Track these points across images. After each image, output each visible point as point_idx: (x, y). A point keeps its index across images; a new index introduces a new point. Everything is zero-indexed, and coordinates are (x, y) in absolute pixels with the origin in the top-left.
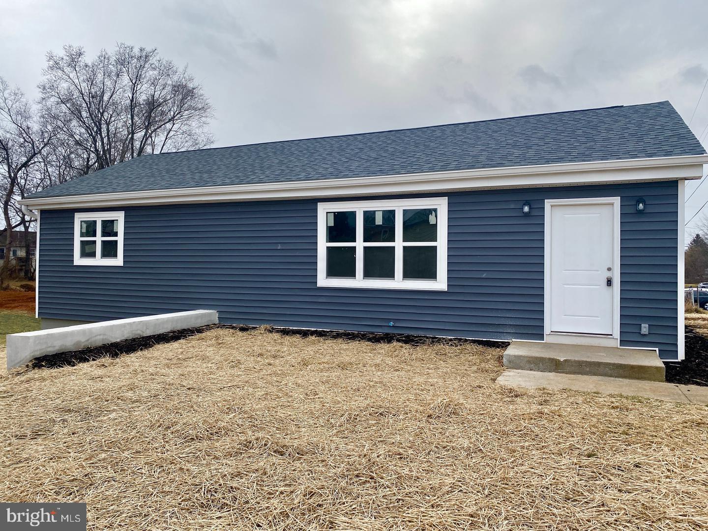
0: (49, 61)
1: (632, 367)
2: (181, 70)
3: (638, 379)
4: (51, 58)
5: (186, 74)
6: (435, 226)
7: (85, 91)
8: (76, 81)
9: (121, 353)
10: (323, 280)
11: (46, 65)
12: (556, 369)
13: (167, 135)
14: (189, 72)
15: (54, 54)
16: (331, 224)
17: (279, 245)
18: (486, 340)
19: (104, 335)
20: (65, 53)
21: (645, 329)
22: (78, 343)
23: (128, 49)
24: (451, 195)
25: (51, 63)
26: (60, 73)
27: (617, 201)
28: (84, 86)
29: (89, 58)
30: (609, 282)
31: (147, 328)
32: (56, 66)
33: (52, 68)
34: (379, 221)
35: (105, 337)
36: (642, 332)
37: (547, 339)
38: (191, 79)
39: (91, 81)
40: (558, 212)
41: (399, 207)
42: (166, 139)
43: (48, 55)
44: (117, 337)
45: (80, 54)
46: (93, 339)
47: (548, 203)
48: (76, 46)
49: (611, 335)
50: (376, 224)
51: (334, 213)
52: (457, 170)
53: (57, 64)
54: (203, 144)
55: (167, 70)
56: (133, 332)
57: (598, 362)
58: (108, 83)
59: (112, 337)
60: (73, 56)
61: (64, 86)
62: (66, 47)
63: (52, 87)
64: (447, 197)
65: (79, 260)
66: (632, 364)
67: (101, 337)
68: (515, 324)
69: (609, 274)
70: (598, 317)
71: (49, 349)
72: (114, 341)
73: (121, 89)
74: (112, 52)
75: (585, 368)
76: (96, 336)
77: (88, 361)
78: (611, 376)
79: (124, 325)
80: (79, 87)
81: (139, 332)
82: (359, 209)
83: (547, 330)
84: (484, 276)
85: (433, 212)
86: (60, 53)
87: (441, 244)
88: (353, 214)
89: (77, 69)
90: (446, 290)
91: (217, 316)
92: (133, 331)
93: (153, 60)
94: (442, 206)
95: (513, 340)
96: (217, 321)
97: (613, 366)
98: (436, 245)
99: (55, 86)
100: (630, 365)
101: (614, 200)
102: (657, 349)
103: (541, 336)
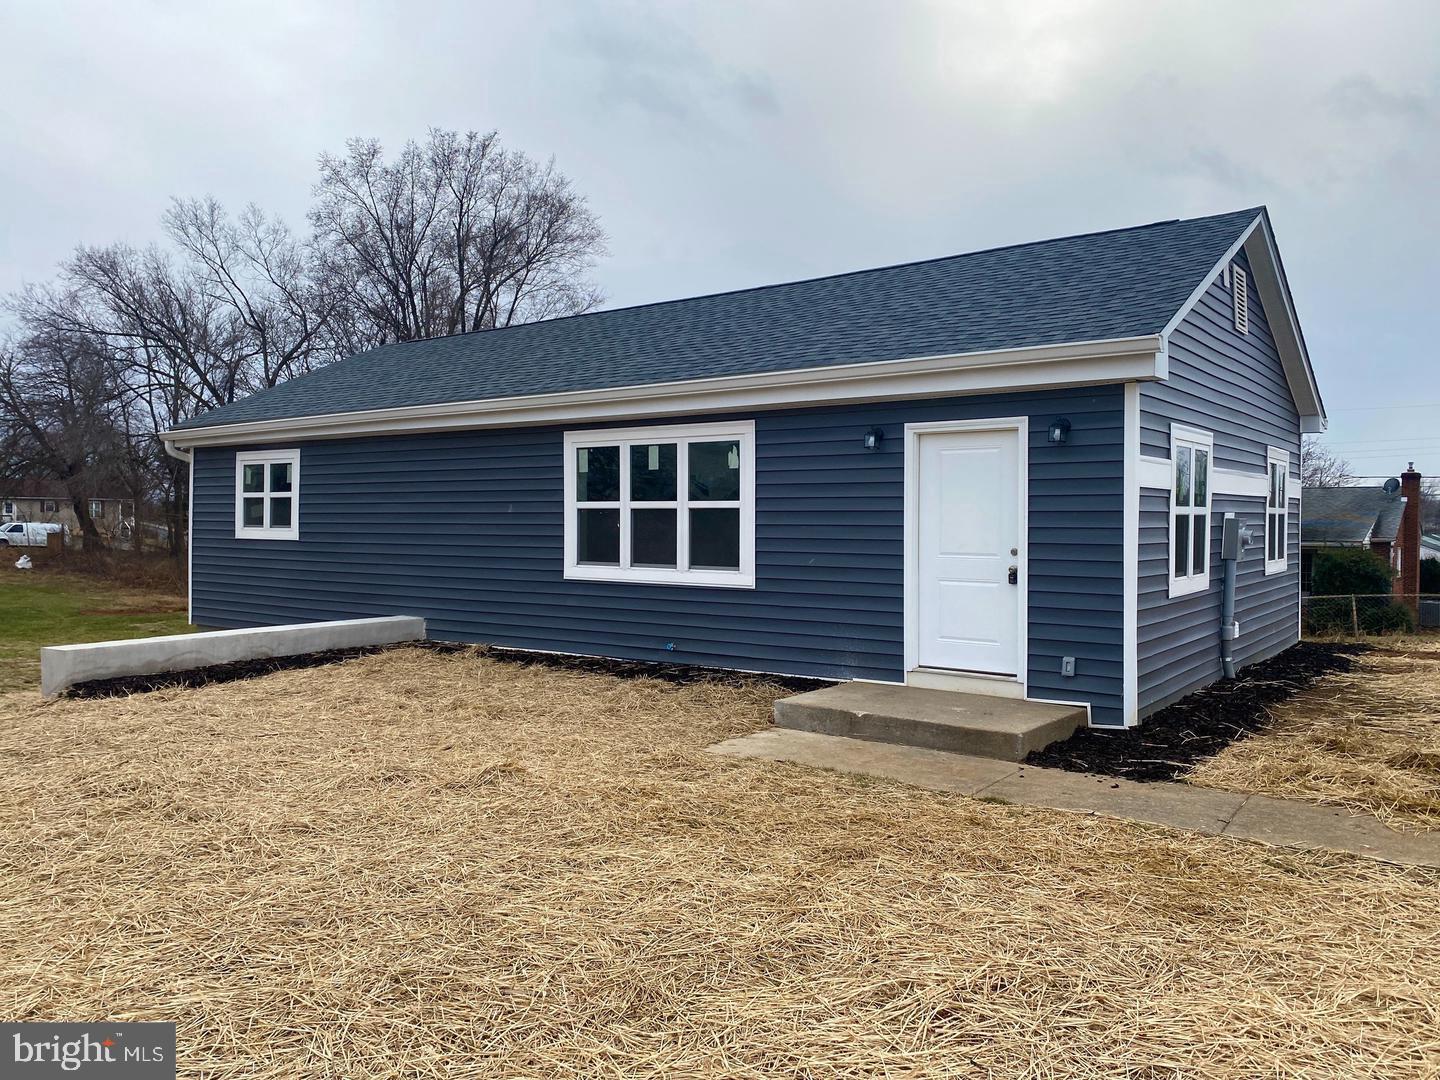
0: (322, 169)
1: (967, 733)
2: (543, 167)
3: (975, 754)
4: (326, 163)
5: (552, 173)
6: (737, 472)
7: (385, 219)
8: (368, 201)
9: (209, 682)
10: (574, 569)
11: (317, 176)
12: (850, 730)
13: (517, 294)
14: (558, 169)
15: (331, 157)
16: (585, 469)
17: (511, 505)
18: (812, 678)
19: (199, 652)
20: (349, 153)
21: (1068, 665)
22: (150, 663)
23: (447, 137)
24: (761, 417)
25: (327, 172)
26: (341, 189)
27: (1022, 423)
28: (383, 211)
29: (389, 159)
30: (1013, 578)
31: (280, 644)
32: (336, 177)
33: (328, 181)
34: (654, 464)
35: (200, 656)
36: (1064, 673)
37: (910, 680)
38: (561, 184)
39: (393, 200)
40: (930, 447)
41: (682, 438)
42: (516, 299)
43: (321, 159)
44: (223, 657)
45: (374, 153)
46: (179, 659)
47: (910, 430)
48: (367, 137)
49: (1015, 676)
50: (650, 468)
51: (589, 449)
52: (740, 374)
53: (337, 173)
54: (586, 305)
55: (513, 171)
56: (254, 649)
57: (914, 721)
58: (421, 199)
59: (213, 656)
60: (364, 157)
61: (349, 212)
62: (350, 142)
63: (332, 216)
64: (754, 421)
65: (243, 532)
66: (967, 726)
67: (194, 655)
68: (857, 650)
69: (1011, 562)
70: (996, 642)
71: (99, 671)
72: (219, 662)
73: (446, 211)
74: (424, 142)
75: (894, 730)
76: (183, 654)
77: (151, 690)
78: (933, 747)
79: (236, 638)
80: (373, 212)
81: (264, 649)
82: (624, 441)
83: (909, 664)
84: (811, 562)
85: (735, 447)
86: (342, 154)
87: (746, 505)
88: (614, 451)
89: (369, 179)
90: (754, 587)
91: (424, 627)
92: (252, 647)
93: (493, 152)
94: (745, 434)
95: (855, 680)
96: (423, 636)
97: (937, 729)
98: (737, 507)
99: (336, 211)
100: (964, 728)
101: (1018, 422)
102: (1088, 705)
103: (898, 674)
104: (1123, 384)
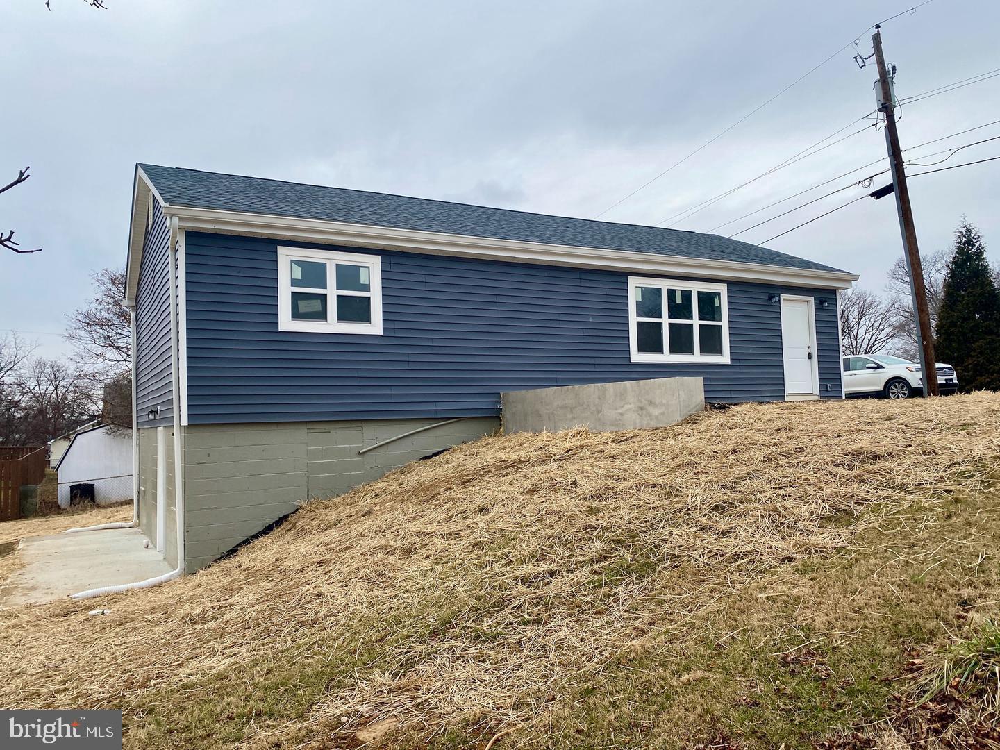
6: (719, 308)
10: (636, 356)
16: (640, 298)
17: (591, 317)
21: (830, 387)
24: (729, 282)
30: (810, 356)
34: (679, 300)
36: (828, 390)
37: (787, 399)
40: (788, 304)
41: (695, 288)
47: (782, 297)
49: (816, 393)
50: (677, 303)
51: (642, 288)
64: (727, 284)
65: (289, 324)
69: (808, 351)
70: (805, 381)
82: (664, 286)
83: (787, 392)
85: (718, 296)
87: (724, 323)
88: (659, 291)
90: (730, 363)
94: (722, 289)
98: (720, 324)
101: (811, 298)
103: (784, 397)
104: (835, 290)
